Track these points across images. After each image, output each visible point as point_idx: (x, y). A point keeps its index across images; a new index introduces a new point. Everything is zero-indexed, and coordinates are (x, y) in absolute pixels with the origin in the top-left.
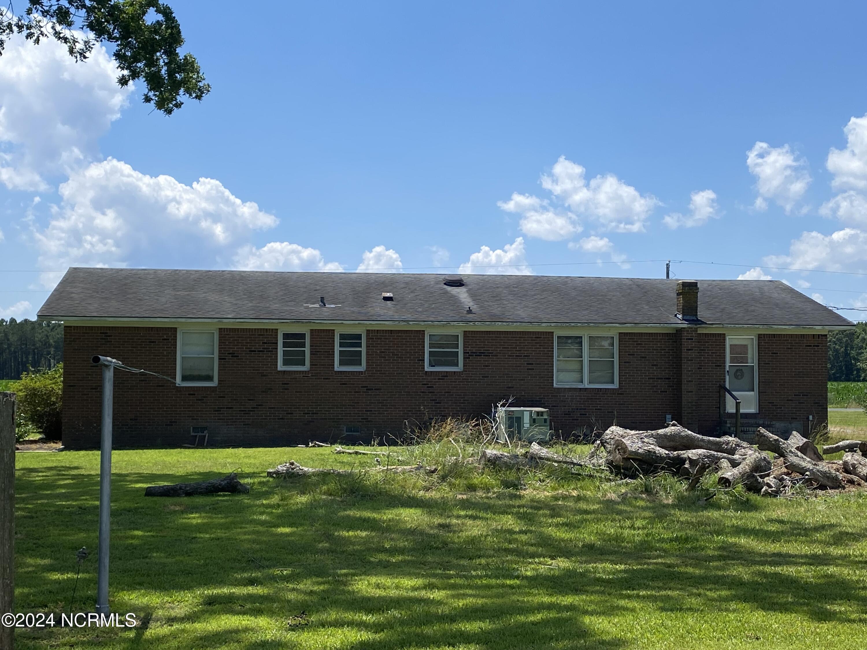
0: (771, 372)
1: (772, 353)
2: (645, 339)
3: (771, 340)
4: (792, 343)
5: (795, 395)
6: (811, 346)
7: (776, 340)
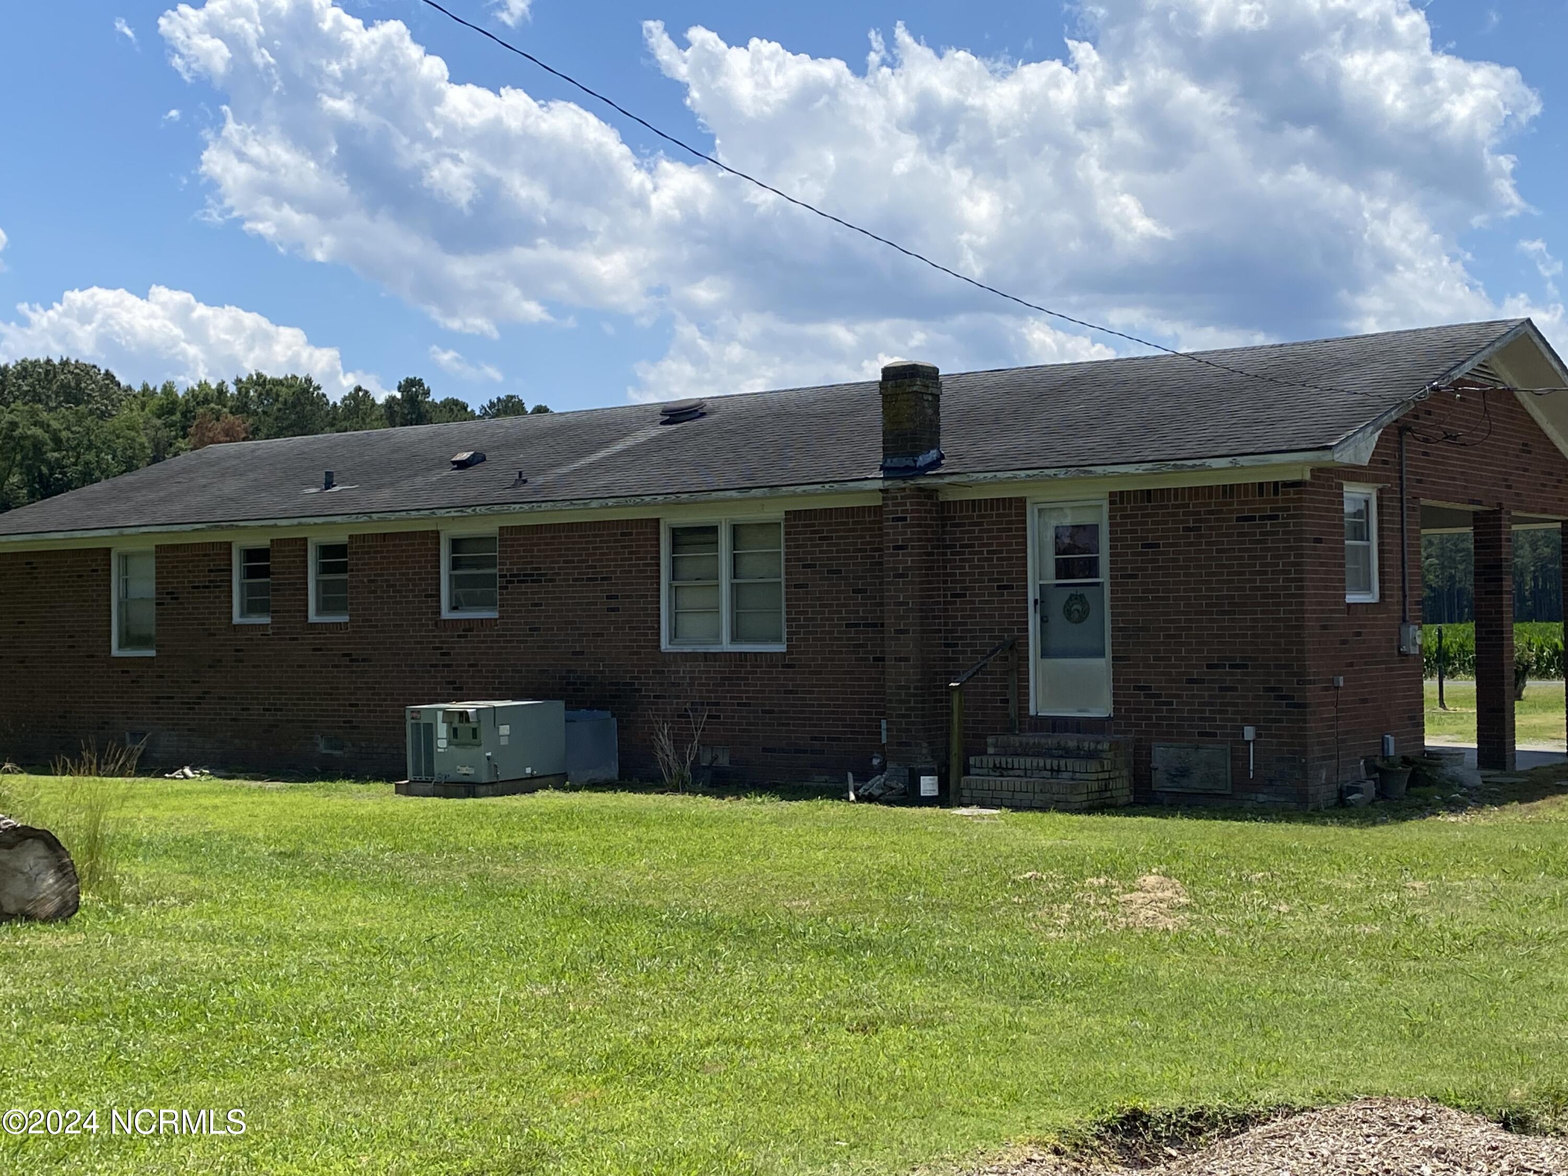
0: (1141, 599)
1: (1144, 546)
2: (837, 524)
3: (1141, 508)
4: (1198, 513)
5: (1209, 667)
6: (1253, 518)
7: (1153, 508)
